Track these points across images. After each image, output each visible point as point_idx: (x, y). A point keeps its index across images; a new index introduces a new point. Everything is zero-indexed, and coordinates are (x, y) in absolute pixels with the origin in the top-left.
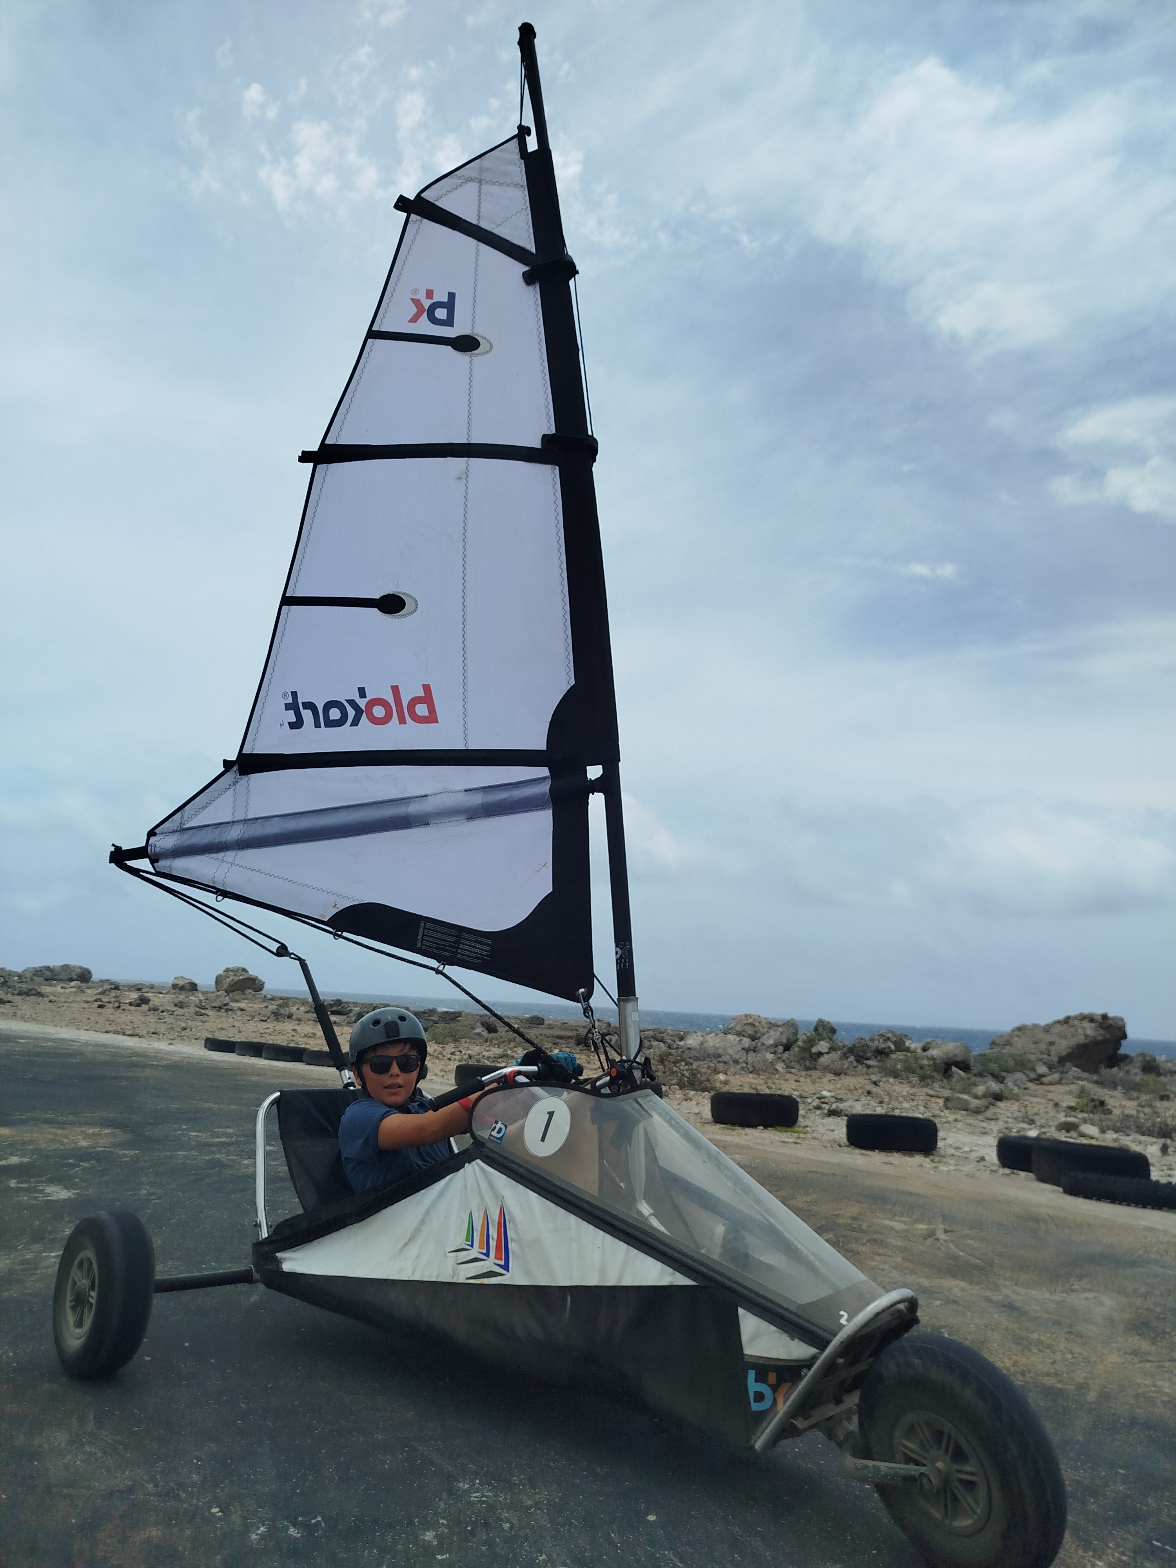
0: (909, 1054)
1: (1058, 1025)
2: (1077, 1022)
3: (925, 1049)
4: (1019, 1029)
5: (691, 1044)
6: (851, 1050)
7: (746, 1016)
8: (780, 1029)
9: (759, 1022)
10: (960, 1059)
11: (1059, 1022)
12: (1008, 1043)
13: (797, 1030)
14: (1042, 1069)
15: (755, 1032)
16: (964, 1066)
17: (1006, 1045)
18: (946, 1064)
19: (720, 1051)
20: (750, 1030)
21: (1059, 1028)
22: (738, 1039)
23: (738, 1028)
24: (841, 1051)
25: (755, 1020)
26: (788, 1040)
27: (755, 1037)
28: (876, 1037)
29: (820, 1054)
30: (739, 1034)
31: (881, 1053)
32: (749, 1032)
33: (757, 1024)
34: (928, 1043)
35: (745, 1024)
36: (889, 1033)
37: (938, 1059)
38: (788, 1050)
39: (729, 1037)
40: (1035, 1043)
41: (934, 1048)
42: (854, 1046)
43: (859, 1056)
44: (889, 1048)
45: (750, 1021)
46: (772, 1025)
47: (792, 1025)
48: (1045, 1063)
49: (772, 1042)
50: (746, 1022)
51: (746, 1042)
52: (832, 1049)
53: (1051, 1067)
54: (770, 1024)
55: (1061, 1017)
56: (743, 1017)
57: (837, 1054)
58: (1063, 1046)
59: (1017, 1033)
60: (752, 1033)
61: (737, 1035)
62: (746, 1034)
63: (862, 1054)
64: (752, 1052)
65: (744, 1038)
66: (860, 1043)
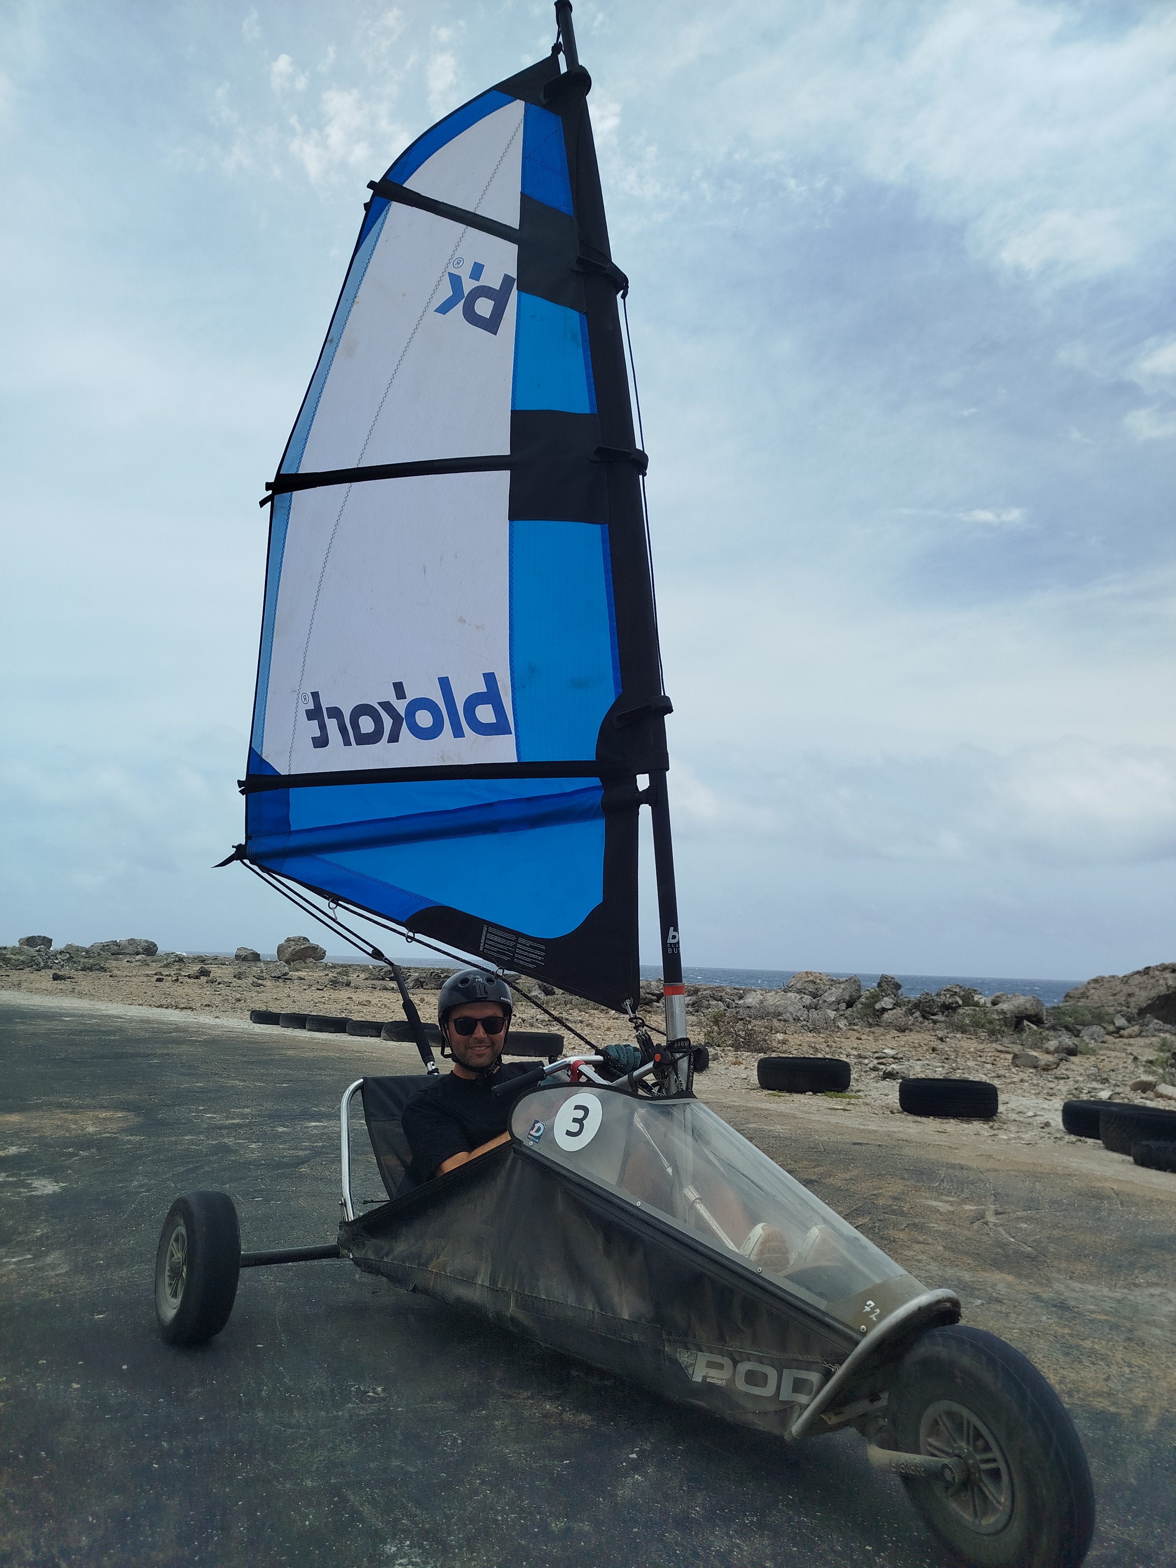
0: (977, 1009)
1: (1137, 976)
2: (1157, 973)
3: (994, 1003)
4: (1096, 981)
5: (751, 1003)
6: (917, 1005)
7: (807, 973)
8: (843, 986)
9: (820, 980)
10: (1032, 1012)
11: (1138, 972)
12: (1084, 995)
13: (859, 986)
14: (1120, 1022)
15: (816, 989)
16: (1037, 1020)
17: (1083, 997)
18: (1016, 1017)
19: (780, 1009)
20: (811, 988)
21: (1138, 979)
22: (799, 997)
23: (798, 986)
24: (906, 1007)
25: (816, 978)
26: (851, 996)
27: (817, 994)
28: (943, 992)
29: (884, 1010)
30: (799, 991)
31: (948, 1008)
32: (810, 990)
33: (818, 981)
34: (998, 997)
35: (807, 981)
36: (956, 988)
37: (1008, 1013)
38: (851, 1007)
39: (790, 994)
40: (1114, 995)
41: (1004, 1001)
42: (920, 1002)
43: (926, 1011)
44: (957, 1002)
45: (811, 978)
46: (833, 982)
47: (854, 981)
48: (1123, 1016)
49: (834, 999)
50: (807, 980)
51: (808, 999)
52: (896, 1005)
53: (1129, 1020)
54: (832, 980)
55: (1141, 968)
56: (804, 975)
57: (902, 1010)
58: (1142, 998)
59: (1093, 985)
60: (814, 991)
61: (797, 993)
62: (807, 992)
63: (928, 1009)
64: (814, 1010)
65: (805, 996)
66: (926, 998)
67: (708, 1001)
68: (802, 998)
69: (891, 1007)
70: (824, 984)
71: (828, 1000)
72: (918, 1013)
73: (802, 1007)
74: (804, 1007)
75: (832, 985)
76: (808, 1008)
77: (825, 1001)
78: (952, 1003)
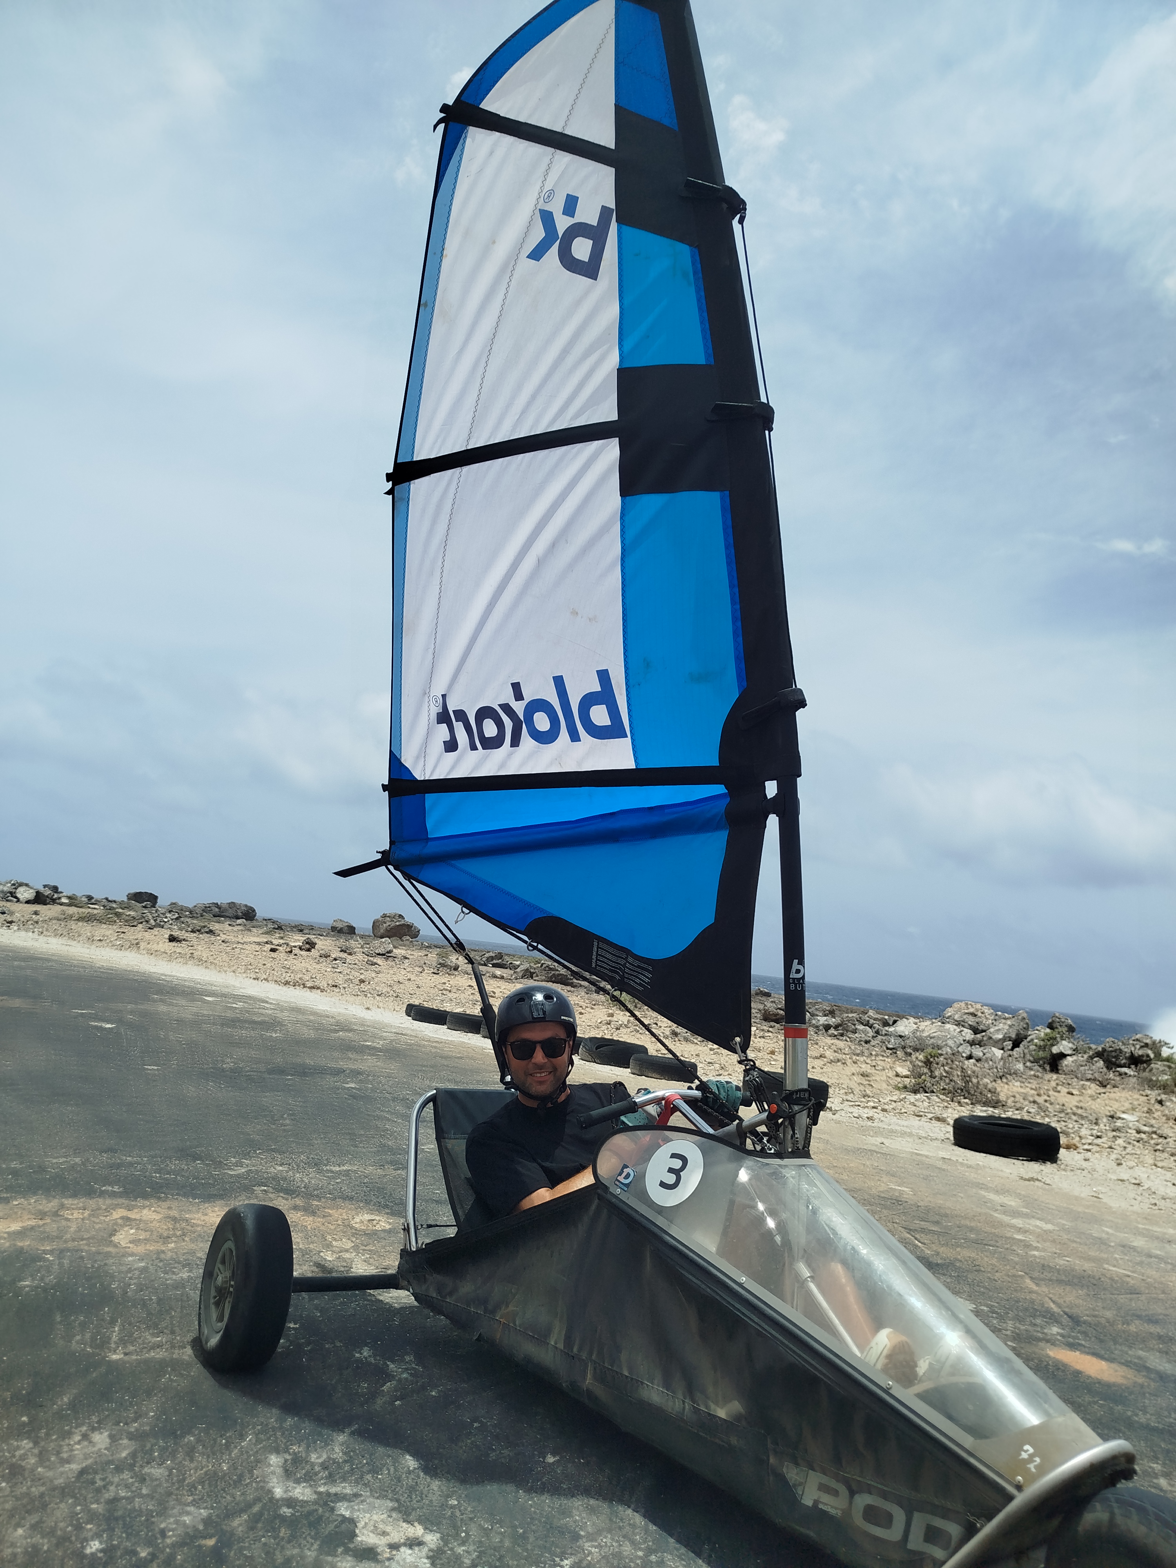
5: (903, 1032)
6: (1101, 1054)
9: (982, 1013)
15: (977, 1023)
20: (971, 1021)
22: (959, 1030)
23: (956, 1017)
24: (1087, 1054)
25: (977, 1010)
26: (1018, 1035)
27: (979, 1029)
28: (1131, 1042)
29: (1062, 1056)
30: (958, 1024)
31: (1138, 1061)
32: (970, 1023)
33: (979, 1014)
35: (966, 1013)
38: (1018, 1046)
39: (948, 1026)
43: (1110, 1061)
44: (1147, 1055)
49: (1000, 1036)
50: (966, 1011)
51: (968, 1034)
52: (1076, 1051)
57: (1083, 1057)
60: (974, 1024)
61: (956, 1025)
62: (966, 1024)
63: (1114, 1060)
64: (978, 1046)
65: (965, 1029)
66: (1111, 1047)
67: (854, 1025)
68: (961, 1031)
69: (1069, 1052)
70: (987, 1019)
71: (994, 1037)
72: (1102, 1062)
73: (962, 1042)
74: (964, 1041)
75: (995, 1020)
76: (972, 1043)
77: (990, 1038)
78: (1142, 1056)
